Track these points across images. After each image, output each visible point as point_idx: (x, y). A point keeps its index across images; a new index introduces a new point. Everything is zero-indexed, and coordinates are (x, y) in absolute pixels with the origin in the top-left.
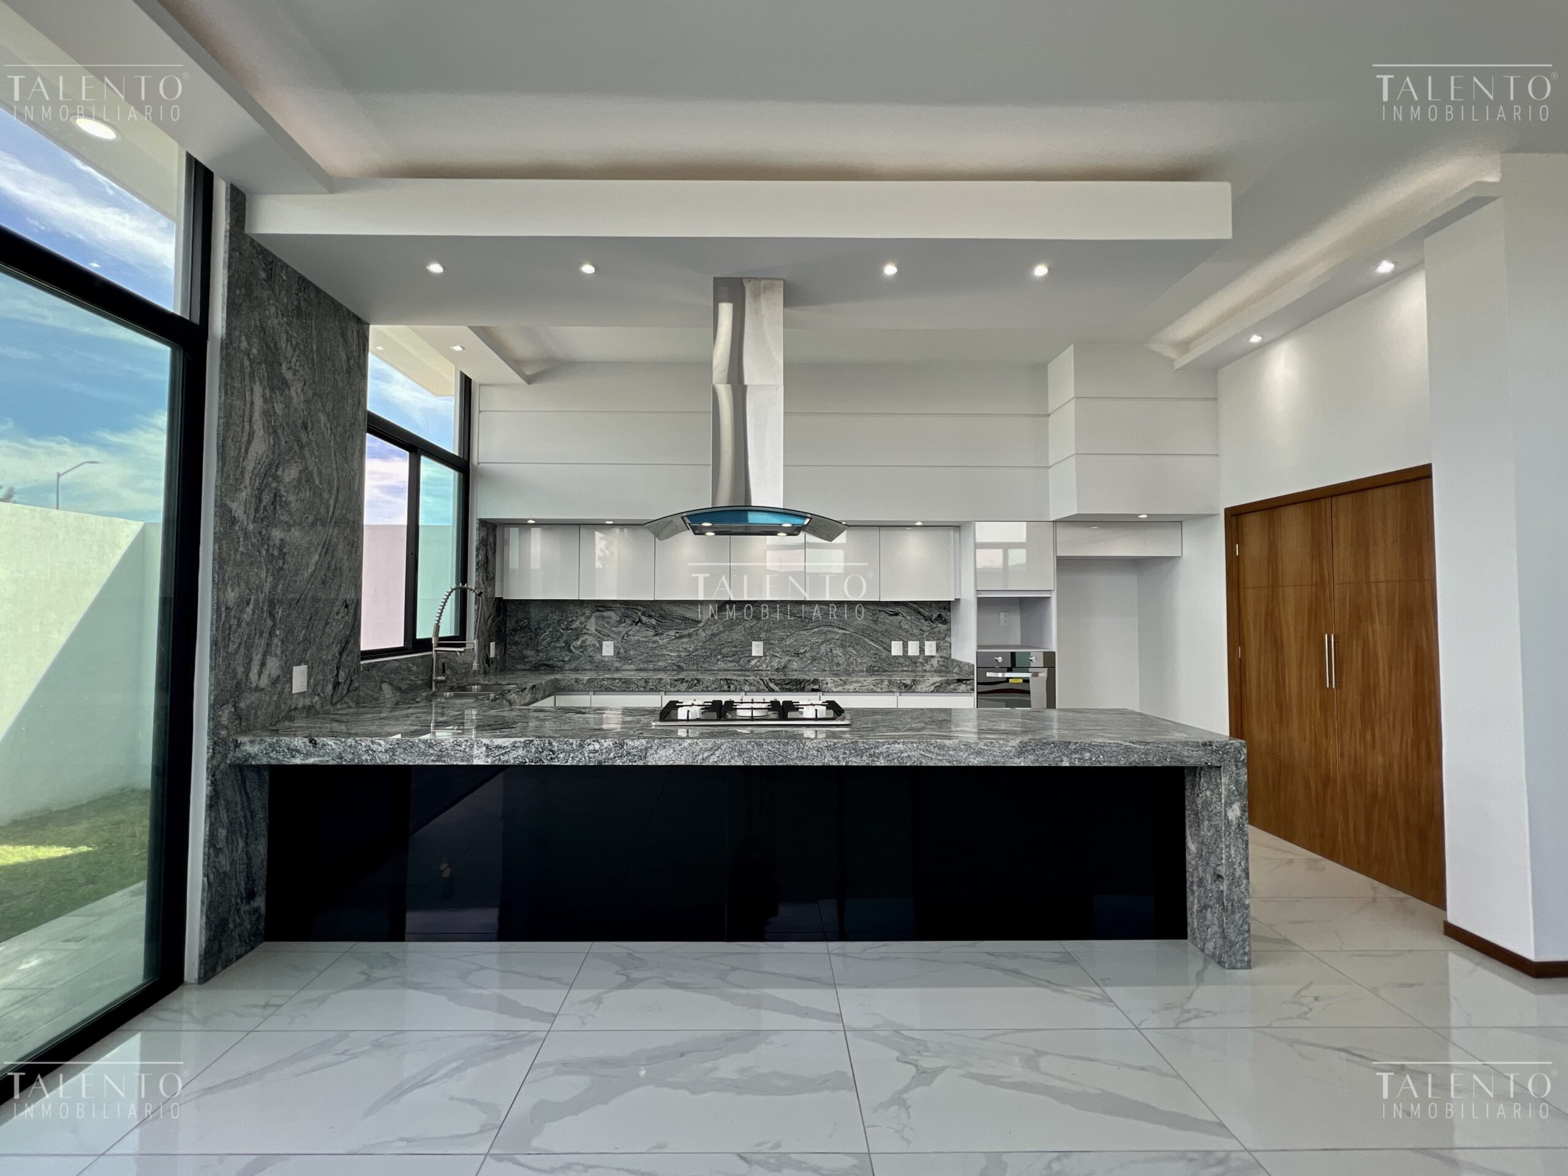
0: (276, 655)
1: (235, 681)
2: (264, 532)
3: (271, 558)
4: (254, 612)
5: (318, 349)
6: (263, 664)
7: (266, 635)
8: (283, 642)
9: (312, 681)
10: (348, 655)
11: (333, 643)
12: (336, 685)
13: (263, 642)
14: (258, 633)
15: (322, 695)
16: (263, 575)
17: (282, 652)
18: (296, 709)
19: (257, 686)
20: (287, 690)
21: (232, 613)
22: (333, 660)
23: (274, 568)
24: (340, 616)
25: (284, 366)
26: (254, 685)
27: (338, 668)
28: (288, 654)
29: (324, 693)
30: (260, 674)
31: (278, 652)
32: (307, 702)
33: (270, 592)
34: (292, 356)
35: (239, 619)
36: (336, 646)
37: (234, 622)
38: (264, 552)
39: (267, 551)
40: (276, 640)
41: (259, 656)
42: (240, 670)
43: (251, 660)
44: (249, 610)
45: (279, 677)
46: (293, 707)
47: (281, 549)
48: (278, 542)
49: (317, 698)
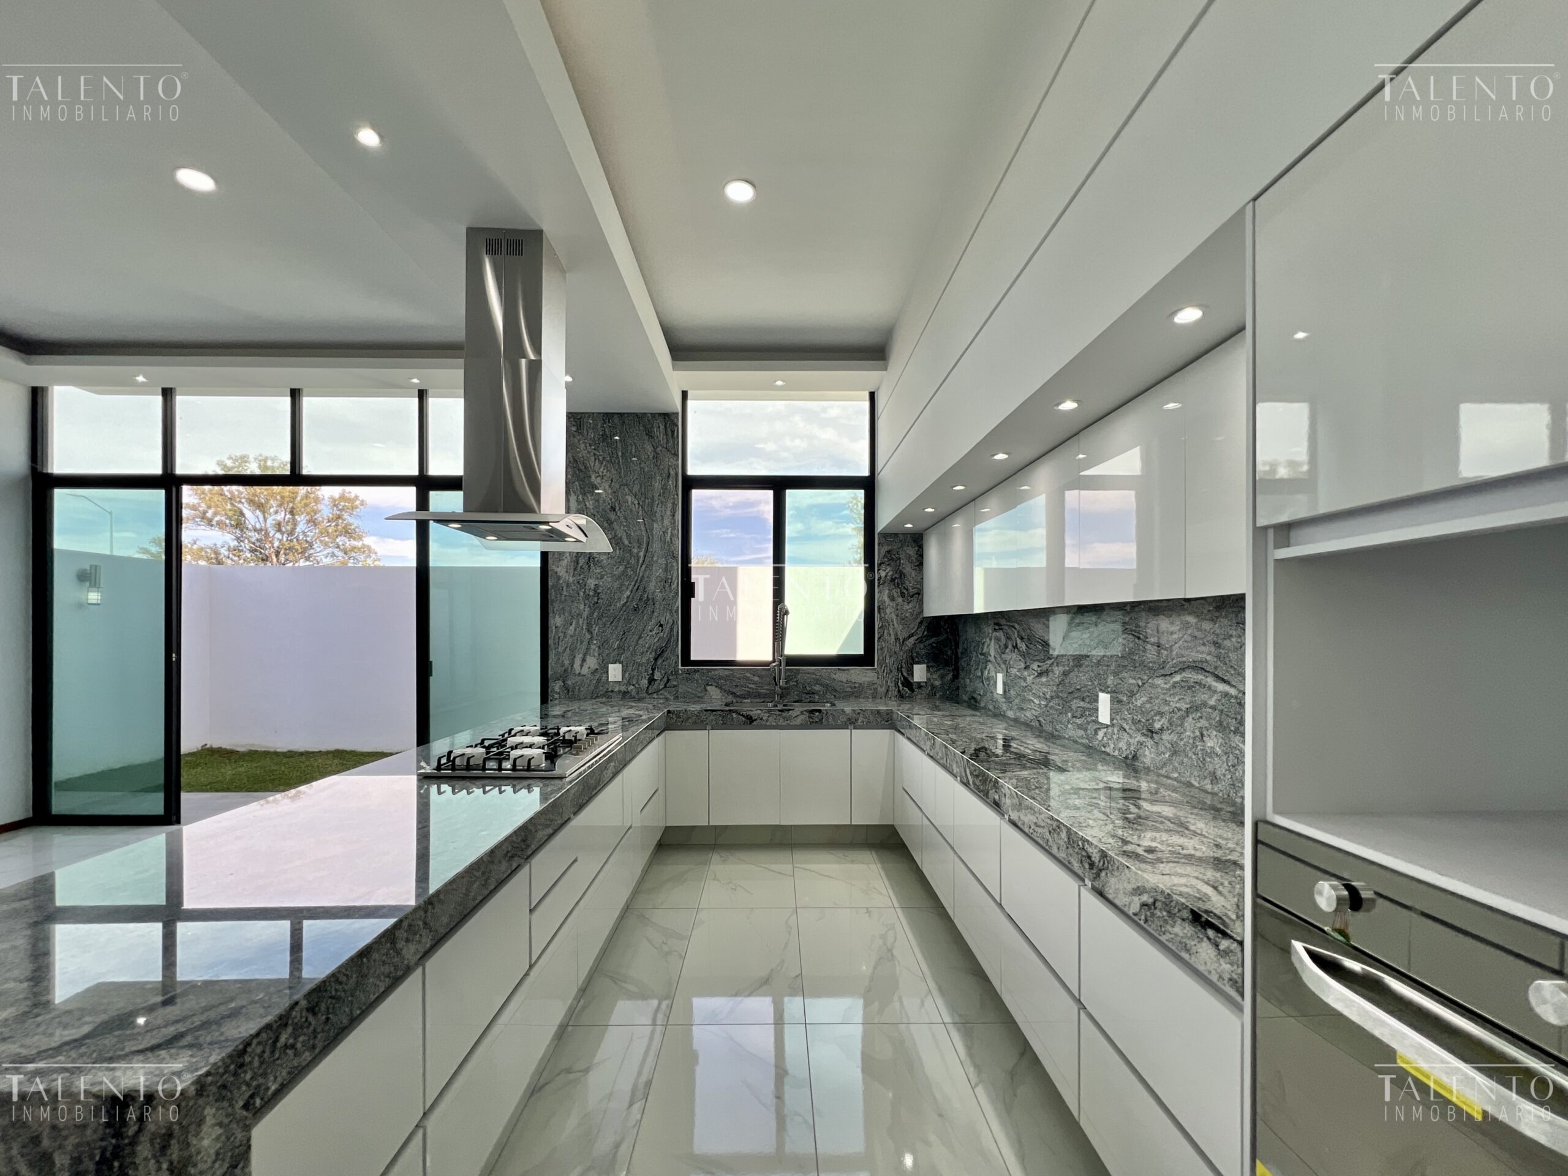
0: (594, 656)
1: (564, 668)
2: (581, 582)
3: (587, 597)
4: (575, 630)
5: (623, 454)
6: (584, 660)
7: (585, 643)
8: (599, 648)
9: (627, 675)
10: (664, 661)
11: (647, 651)
12: (651, 680)
13: (584, 647)
14: (579, 642)
15: (637, 686)
16: (582, 607)
17: (599, 654)
18: (612, 691)
19: (580, 673)
20: (604, 679)
21: (560, 630)
22: (648, 663)
23: (590, 602)
24: (654, 632)
25: (593, 477)
26: (577, 672)
27: (653, 670)
28: (604, 656)
29: (639, 685)
30: (582, 666)
31: (596, 654)
32: (623, 688)
33: (587, 617)
34: (600, 469)
35: (565, 633)
36: (651, 653)
37: (561, 635)
38: (582, 594)
39: (584, 593)
40: (593, 647)
41: (581, 655)
42: (567, 662)
43: (575, 657)
44: (572, 628)
45: (597, 669)
46: (610, 690)
47: (595, 591)
48: (592, 586)
49: (632, 687)
